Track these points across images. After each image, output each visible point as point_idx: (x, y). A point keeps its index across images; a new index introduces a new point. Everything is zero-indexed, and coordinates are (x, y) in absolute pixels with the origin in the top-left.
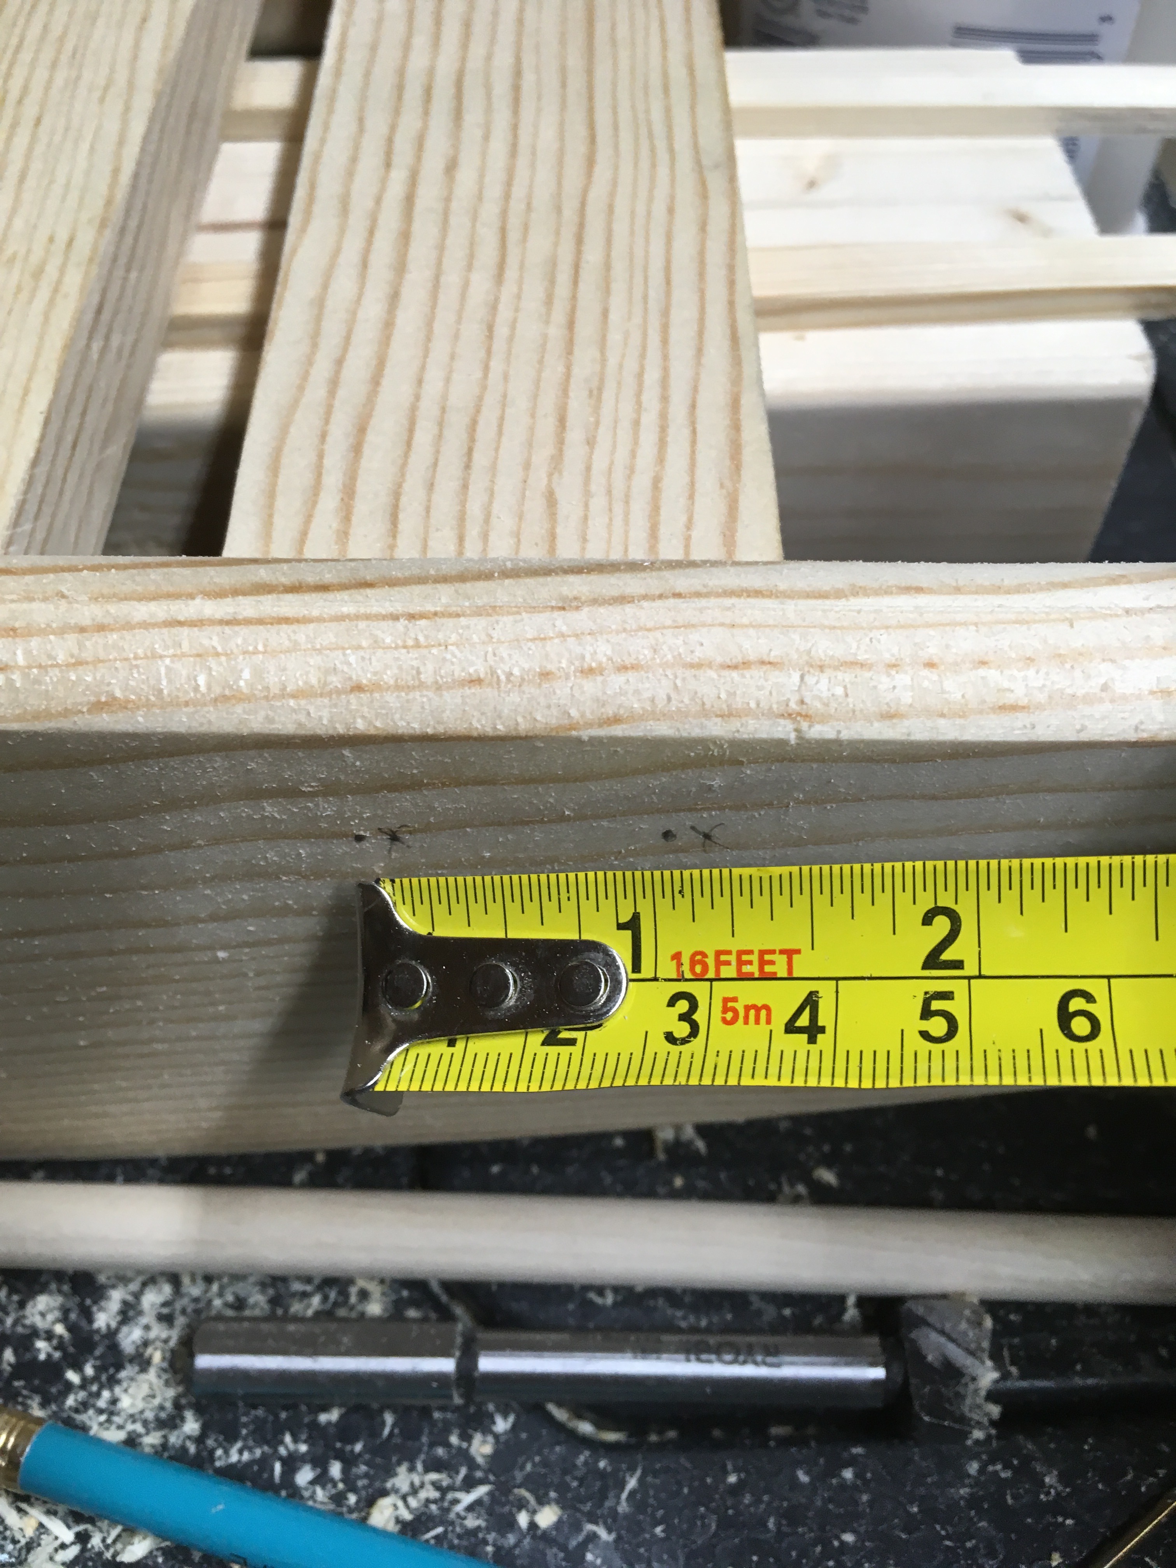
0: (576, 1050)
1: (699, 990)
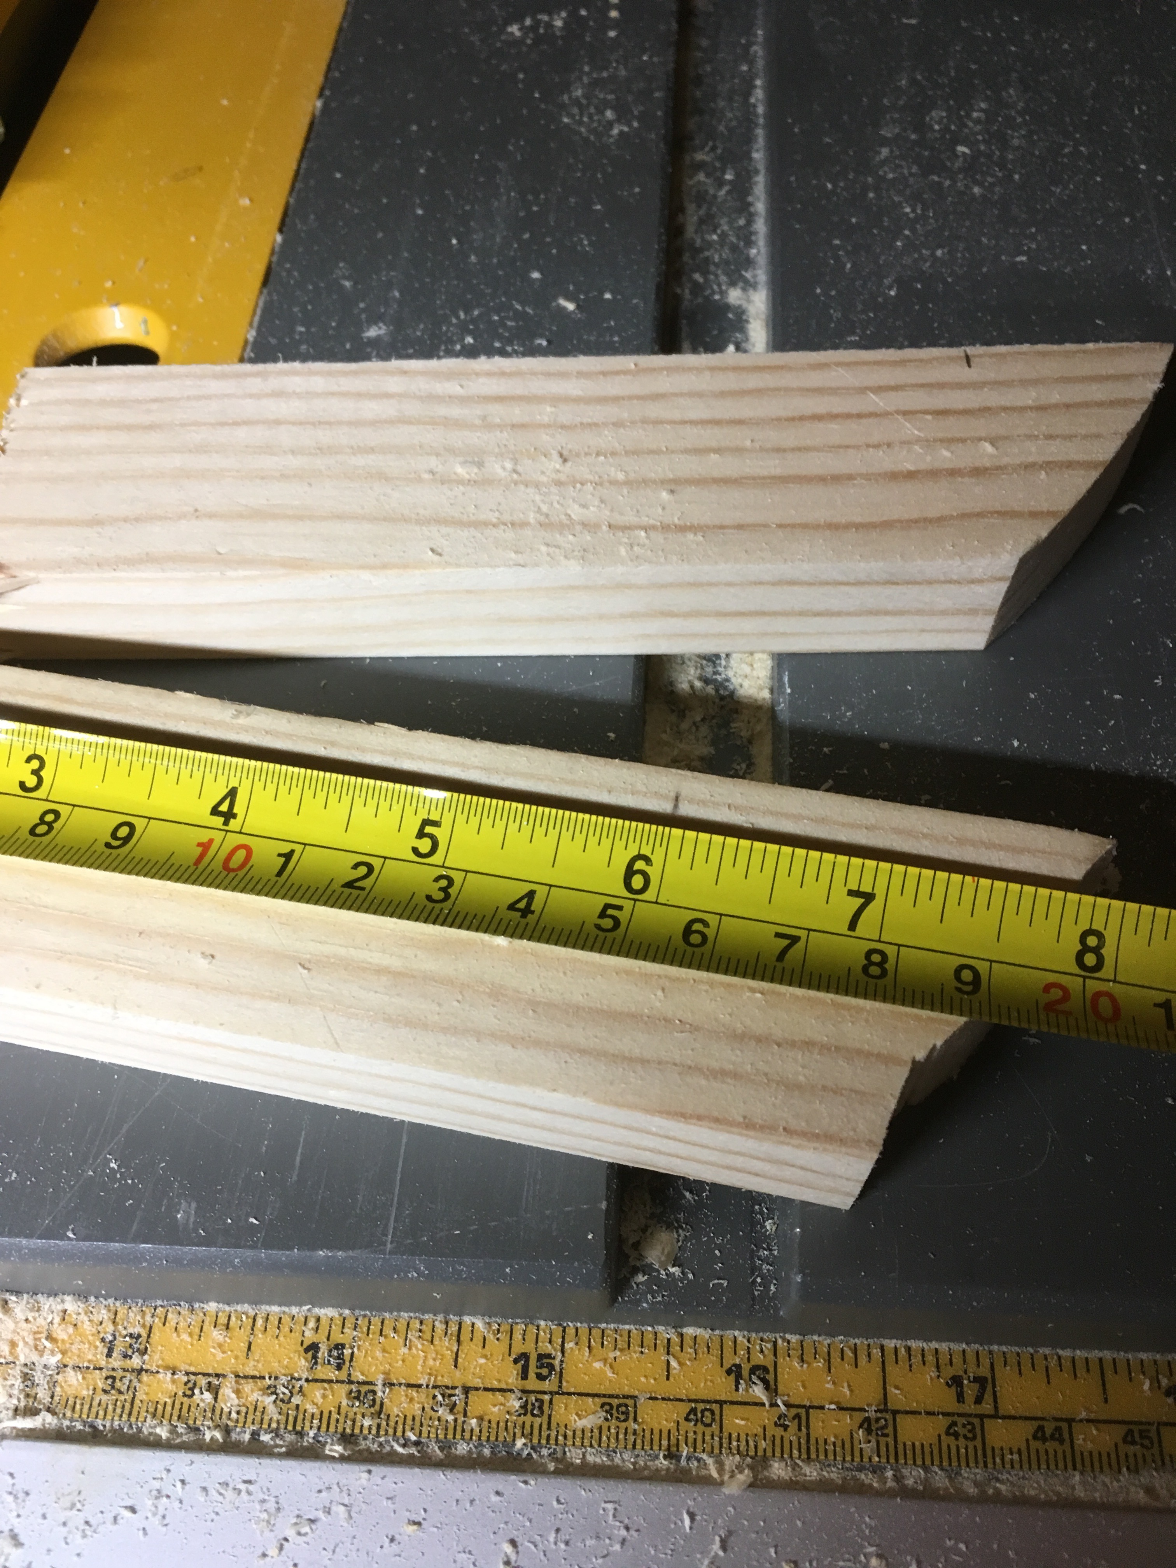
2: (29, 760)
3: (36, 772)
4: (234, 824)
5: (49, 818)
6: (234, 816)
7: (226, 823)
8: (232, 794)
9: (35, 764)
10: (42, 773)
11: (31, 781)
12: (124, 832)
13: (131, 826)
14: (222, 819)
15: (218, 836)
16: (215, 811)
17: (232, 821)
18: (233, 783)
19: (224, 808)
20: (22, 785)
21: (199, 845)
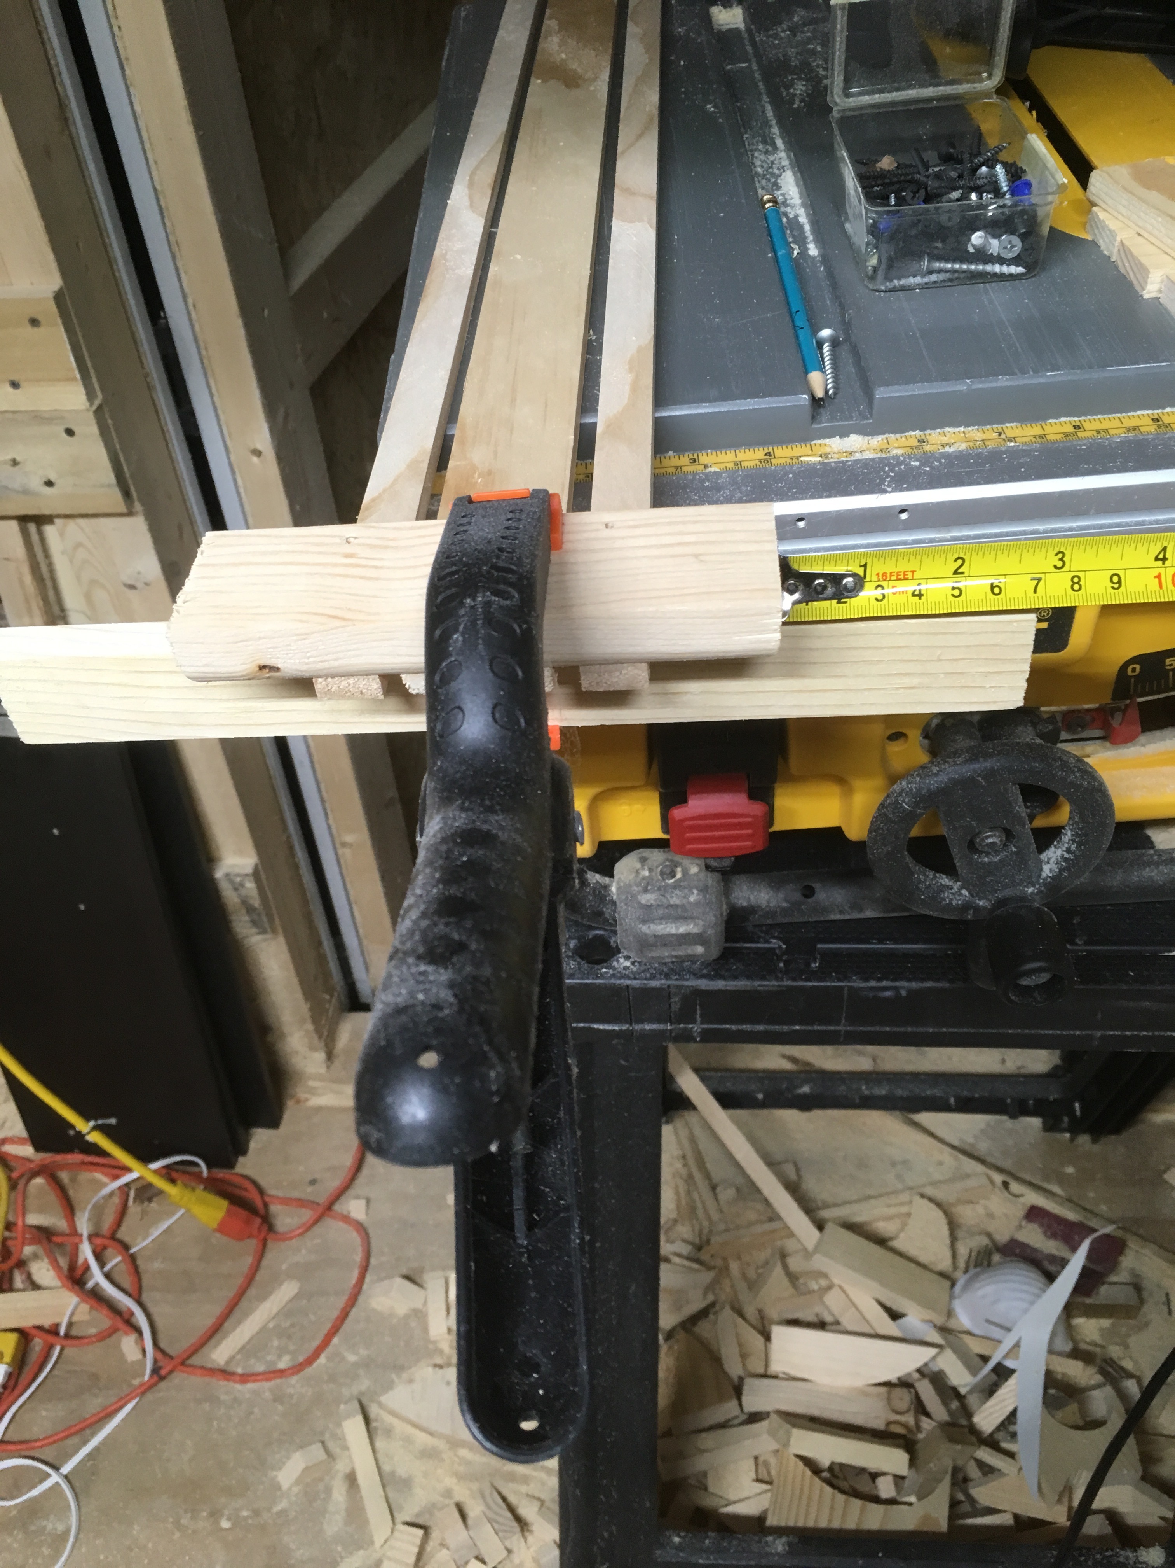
0: (848, 604)
1: (883, 583)
2: (1056, 555)
3: (1061, 559)
4: (1167, 563)
5: (1076, 580)
6: (1167, 559)
7: (1164, 563)
8: (1164, 549)
9: (1060, 556)
10: (1064, 559)
11: (1060, 564)
12: (1115, 579)
13: (1117, 575)
14: (1161, 562)
15: (1162, 571)
16: (1157, 559)
17: (1167, 562)
18: (1165, 544)
19: (1161, 556)
20: (1055, 567)
21: (1156, 577)
